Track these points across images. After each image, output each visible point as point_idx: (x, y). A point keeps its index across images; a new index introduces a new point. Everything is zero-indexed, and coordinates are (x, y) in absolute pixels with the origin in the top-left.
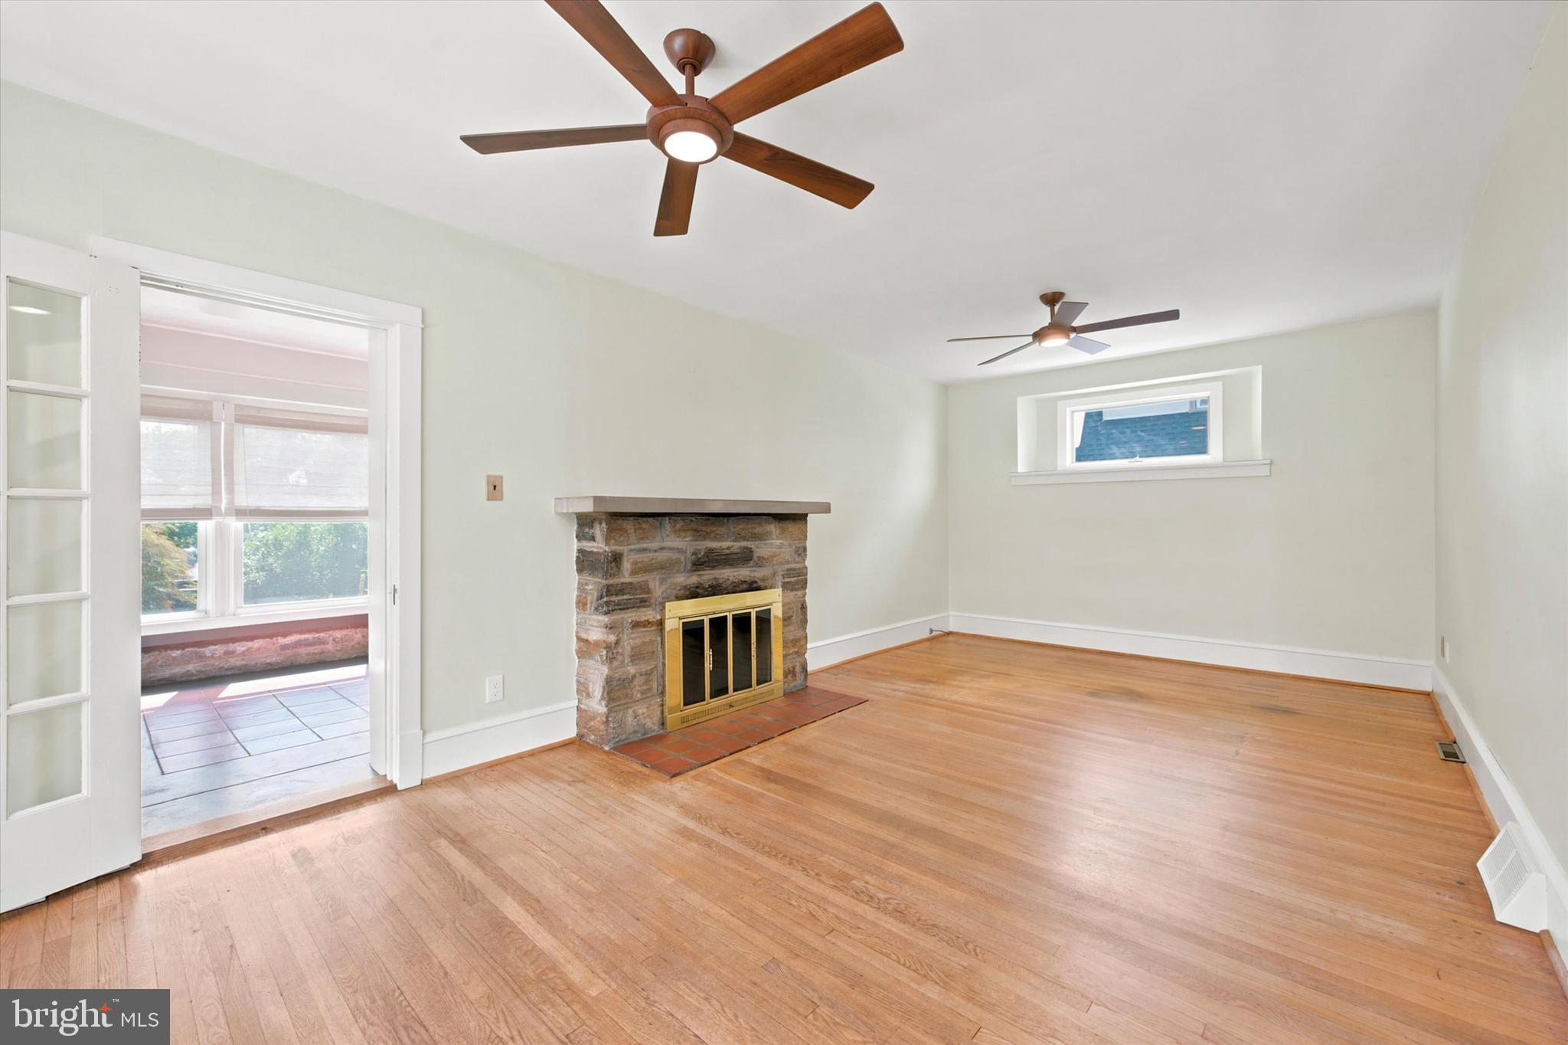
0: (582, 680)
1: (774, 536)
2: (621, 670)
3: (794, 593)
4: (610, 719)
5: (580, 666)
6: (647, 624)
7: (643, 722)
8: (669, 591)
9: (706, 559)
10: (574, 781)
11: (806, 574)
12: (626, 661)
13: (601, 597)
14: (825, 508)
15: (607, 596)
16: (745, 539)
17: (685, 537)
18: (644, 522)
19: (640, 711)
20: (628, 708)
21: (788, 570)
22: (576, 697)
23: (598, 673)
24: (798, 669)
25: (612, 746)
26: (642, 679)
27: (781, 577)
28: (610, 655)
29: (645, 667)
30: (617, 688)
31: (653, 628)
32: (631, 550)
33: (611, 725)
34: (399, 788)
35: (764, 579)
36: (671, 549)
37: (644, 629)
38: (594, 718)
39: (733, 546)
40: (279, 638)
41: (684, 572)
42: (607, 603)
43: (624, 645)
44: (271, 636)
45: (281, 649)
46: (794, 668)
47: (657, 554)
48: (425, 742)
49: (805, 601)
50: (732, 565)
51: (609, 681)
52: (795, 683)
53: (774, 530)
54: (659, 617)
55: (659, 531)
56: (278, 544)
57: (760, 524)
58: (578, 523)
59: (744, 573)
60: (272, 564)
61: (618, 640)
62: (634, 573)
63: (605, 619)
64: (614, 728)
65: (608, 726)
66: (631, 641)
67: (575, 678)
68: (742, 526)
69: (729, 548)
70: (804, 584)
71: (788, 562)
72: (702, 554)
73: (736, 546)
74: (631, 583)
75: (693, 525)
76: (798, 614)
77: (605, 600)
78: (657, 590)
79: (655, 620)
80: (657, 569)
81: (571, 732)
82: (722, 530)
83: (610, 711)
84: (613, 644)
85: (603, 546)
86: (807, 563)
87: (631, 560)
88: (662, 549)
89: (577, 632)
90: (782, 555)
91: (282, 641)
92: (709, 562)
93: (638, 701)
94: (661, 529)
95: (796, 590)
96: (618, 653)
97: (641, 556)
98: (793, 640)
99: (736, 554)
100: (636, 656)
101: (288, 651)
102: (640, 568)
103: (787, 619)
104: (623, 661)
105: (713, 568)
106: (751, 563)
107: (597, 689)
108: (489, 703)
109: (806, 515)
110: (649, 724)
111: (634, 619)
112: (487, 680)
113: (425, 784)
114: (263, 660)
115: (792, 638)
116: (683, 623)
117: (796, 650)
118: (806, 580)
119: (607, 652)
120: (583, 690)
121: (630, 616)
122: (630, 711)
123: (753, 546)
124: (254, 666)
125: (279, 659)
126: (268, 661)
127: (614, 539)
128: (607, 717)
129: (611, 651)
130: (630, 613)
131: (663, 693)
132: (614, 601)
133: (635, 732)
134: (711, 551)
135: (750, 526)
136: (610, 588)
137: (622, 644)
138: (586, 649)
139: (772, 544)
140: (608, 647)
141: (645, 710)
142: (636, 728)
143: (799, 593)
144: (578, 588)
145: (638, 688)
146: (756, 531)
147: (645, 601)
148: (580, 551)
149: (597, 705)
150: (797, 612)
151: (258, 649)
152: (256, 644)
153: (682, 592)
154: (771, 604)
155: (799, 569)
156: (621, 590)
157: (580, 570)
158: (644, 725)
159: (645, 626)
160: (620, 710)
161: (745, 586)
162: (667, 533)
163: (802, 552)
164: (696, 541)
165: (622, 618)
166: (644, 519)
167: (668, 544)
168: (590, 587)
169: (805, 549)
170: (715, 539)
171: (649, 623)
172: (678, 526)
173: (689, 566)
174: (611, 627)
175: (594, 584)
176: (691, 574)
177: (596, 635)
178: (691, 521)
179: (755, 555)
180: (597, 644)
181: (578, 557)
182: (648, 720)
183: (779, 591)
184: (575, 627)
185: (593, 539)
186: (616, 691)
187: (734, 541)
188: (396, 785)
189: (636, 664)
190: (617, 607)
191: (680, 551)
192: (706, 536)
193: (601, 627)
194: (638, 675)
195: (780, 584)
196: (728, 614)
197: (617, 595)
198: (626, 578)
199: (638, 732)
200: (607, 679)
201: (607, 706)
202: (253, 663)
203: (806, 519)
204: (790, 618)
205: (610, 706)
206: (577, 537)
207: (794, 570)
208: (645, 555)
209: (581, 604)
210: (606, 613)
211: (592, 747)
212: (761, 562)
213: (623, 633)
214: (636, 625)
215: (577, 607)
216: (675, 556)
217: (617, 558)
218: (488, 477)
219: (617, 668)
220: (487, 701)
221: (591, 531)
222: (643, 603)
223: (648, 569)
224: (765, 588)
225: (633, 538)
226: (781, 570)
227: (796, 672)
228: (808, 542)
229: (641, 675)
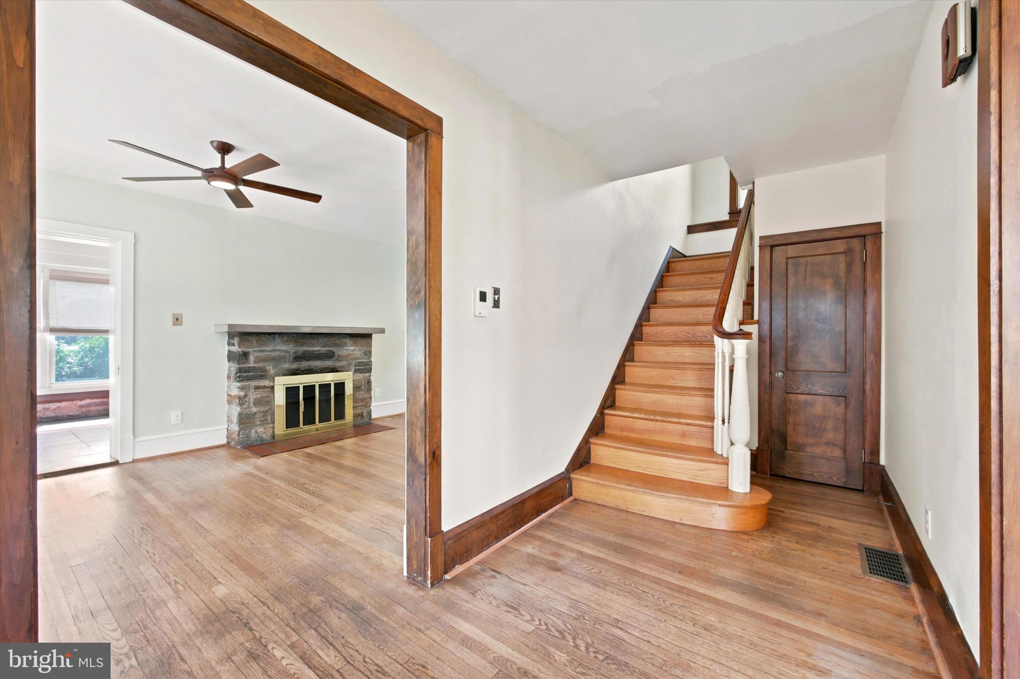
0: (229, 415)
1: (349, 345)
2: (249, 410)
3: (363, 374)
4: (241, 433)
5: (229, 408)
6: (265, 387)
7: (261, 435)
8: (278, 371)
9: (302, 356)
10: (211, 459)
11: (371, 365)
12: (251, 406)
13: (236, 374)
14: (382, 331)
15: (239, 373)
16: (328, 346)
17: (289, 345)
18: (263, 337)
19: (259, 430)
20: (252, 428)
21: (358, 362)
22: (227, 423)
23: (236, 410)
24: (365, 414)
25: (242, 446)
26: (261, 415)
27: (353, 366)
28: (241, 402)
29: (263, 409)
30: (245, 418)
31: (268, 390)
32: (255, 351)
33: (241, 436)
34: (120, 462)
35: (342, 367)
36: (280, 350)
37: (263, 390)
38: (234, 433)
39: (321, 350)
40: (78, 401)
41: (289, 362)
42: (239, 377)
43: (250, 398)
44: (72, 400)
45: (79, 408)
46: (362, 413)
47: (271, 353)
48: (135, 441)
49: (370, 379)
50: (320, 359)
51: (240, 415)
52: (363, 421)
53: (348, 342)
54: (272, 384)
55: (273, 342)
56: (91, 349)
57: (339, 339)
58: (228, 338)
59: (329, 363)
60: (88, 362)
61: (246, 395)
62: (255, 362)
63: (238, 384)
64: (242, 438)
65: (239, 436)
66: (254, 396)
67: (226, 415)
68: (327, 340)
69: (318, 351)
70: (370, 370)
71: (359, 359)
72: (300, 353)
73: (324, 350)
74: (254, 367)
75: (294, 339)
76: (364, 387)
77: (238, 375)
78: (271, 370)
79: (269, 385)
80: (271, 360)
81: (224, 441)
82: (312, 342)
83: (241, 429)
84: (243, 397)
85: (238, 348)
86: (372, 359)
87: (255, 356)
88: (274, 350)
89: (227, 392)
90: (355, 355)
91: (79, 403)
92: (304, 357)
93: (258, 425)
94: (274, 341)
95: (363, 373)
96: (246, 401)
97: (261, 354)
98: (361, 399)
99: (324, 353)
100: (257, 403)
101: (83, 409)
102: (259, 360)
103: (356, 388)
104: (249, 405)
105: (308, 360)
106: (334, 359)
107: (235, 419)
108: (174, 424)
109: (372, 334)
110: (265, 436)
111: (256, 384)
112: (172, 413)
113: (134, 461)
114: (67, 414)
115: (360, 397)
116: (286, 388)
117: (363, 404)
118: (371, 368)
119: (239, 400)
120: (229, 421)
121: (254, 383)
122: (253, 430)
123: (334, 350)
124: (62, 417)
125: (78, 413)
126: (71, 414)
127: (244, 345)
128: (239, 432)
129: (242, 401)
130: (254, 381)
131: (273, 423)
132: (244, 376)
133: (256, 440)
134: (306, 352)
135: (332, 340)
136: (241, 369)
137: (249, 397)
138: (230, 399)
139: (347, 349)
140: (240, 398)
141: (263, 430)
142: (257, 438)
143: (366, 375)
144: (228, 370)
145: (258, 419)
146: (336, 342)
147: (263, 376)
148: (229, 351)
149: (235, 428)
150: (365, 384)
151: (65, 407)
152: (63, 404)
153: (287, 372)
154: (345, 380)
155: (367, 362)
156: (249, 370)
157: (229, 361)
158: (262, 437)
159: (263, 389)
160: (247, 429)
161: (329, 370)
162: (278, 343)
163: (369, 354)
164: (297, 346)
165: (249, 384)
166: (263, 335)
167: (278, 348)
168: (232, 369)
169: (370, 352)
170: (309, 346)
171: (266, 387)
172: (285, 339)
173: (291, 359)
174: (242, 388)
175: (234, 366)
176: (293, 363)
177: (235, 392)
178: (293, 337)
179: (336, 355)
180: (235, 396)
181: (228, 354)
182: (264, 435)
183: (351, 373)
184: (227, 389)
185: (234, 345)
186: (245, 420)
187: (322, 347)
188: (118, 461)
189: (258, 407)
190: (245, 379)
191: (286, 352)
192: (303, 345)
193: (236, 388)
194: (258, 412)
195: (353, 370)
196: (316, 384)
197: (245, 372)
198: (251, 364)
199: (258, 441)
200: (238, 414)
201: (239, 427)
202: (61, 415)
203: (371, 337)
204: (359, 387)
205: (241, 427)
206: (228, 344)
207: (362, 362)
208: (264, 353)
209: (229, 377)
210: (238, 381)
211: (232, 448)
212: (340, 358)
213: (249, 391)
214: (257, 388)
215: (227, 379)
216: (283, 354)
217: (245, 355)
218: (174, 314)
219: (245, 408)
220: (173, 423)
221: (233, 341)
222: (261, 377)
223: (265, 360)
224: (342, 371)
225: (255, 344)
226: (353, 362)
227: (363, 416)
228: (372, 348)
229: (260, 412)
